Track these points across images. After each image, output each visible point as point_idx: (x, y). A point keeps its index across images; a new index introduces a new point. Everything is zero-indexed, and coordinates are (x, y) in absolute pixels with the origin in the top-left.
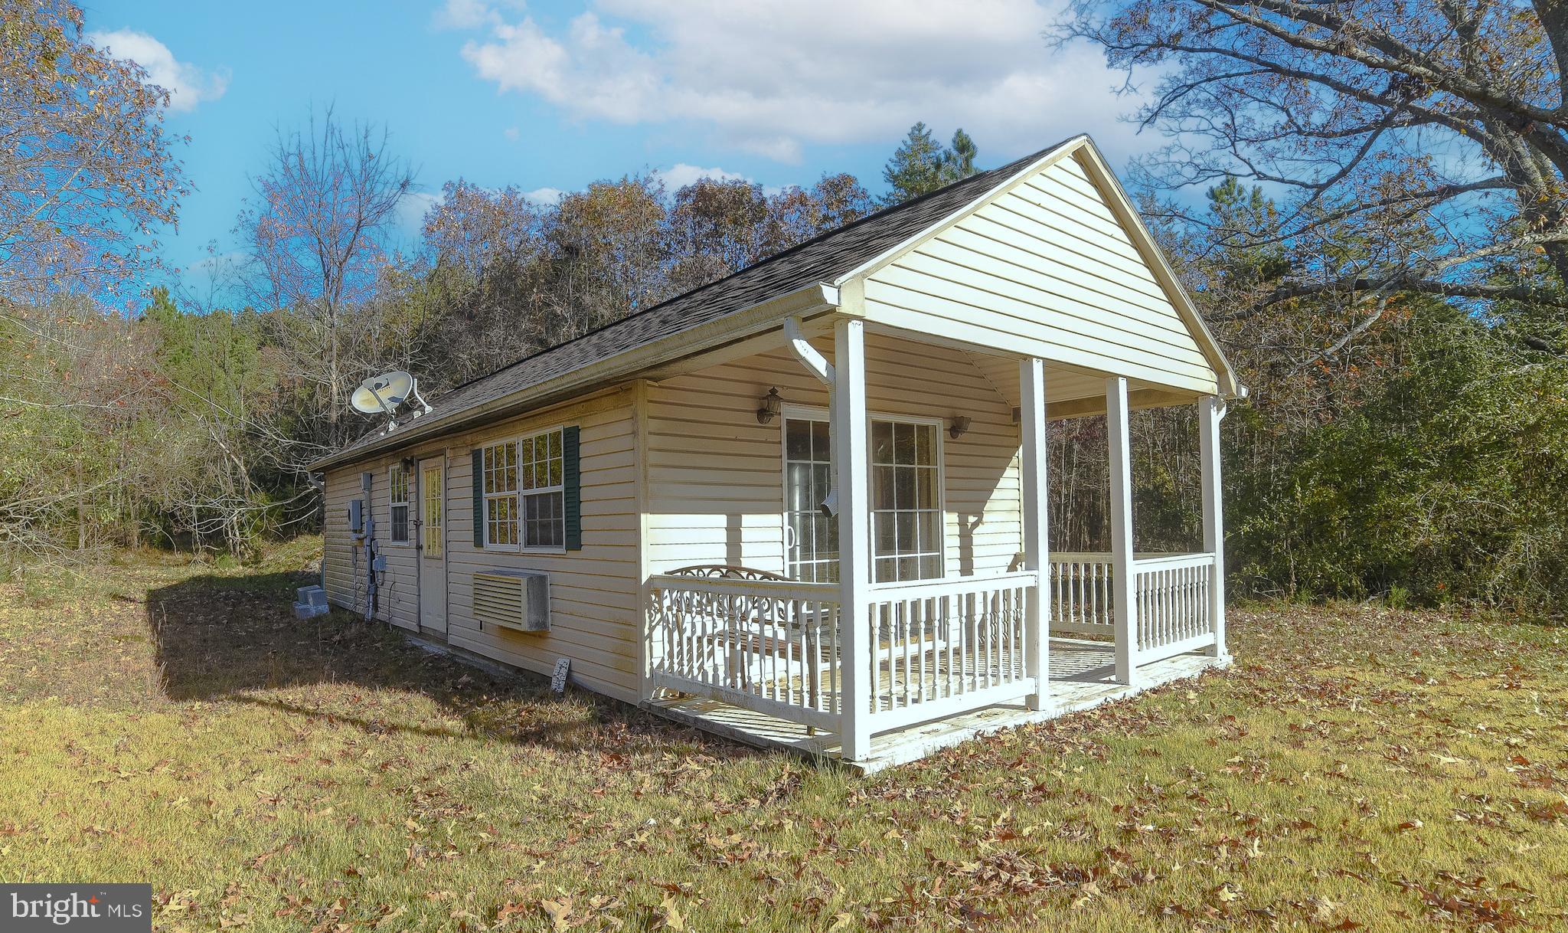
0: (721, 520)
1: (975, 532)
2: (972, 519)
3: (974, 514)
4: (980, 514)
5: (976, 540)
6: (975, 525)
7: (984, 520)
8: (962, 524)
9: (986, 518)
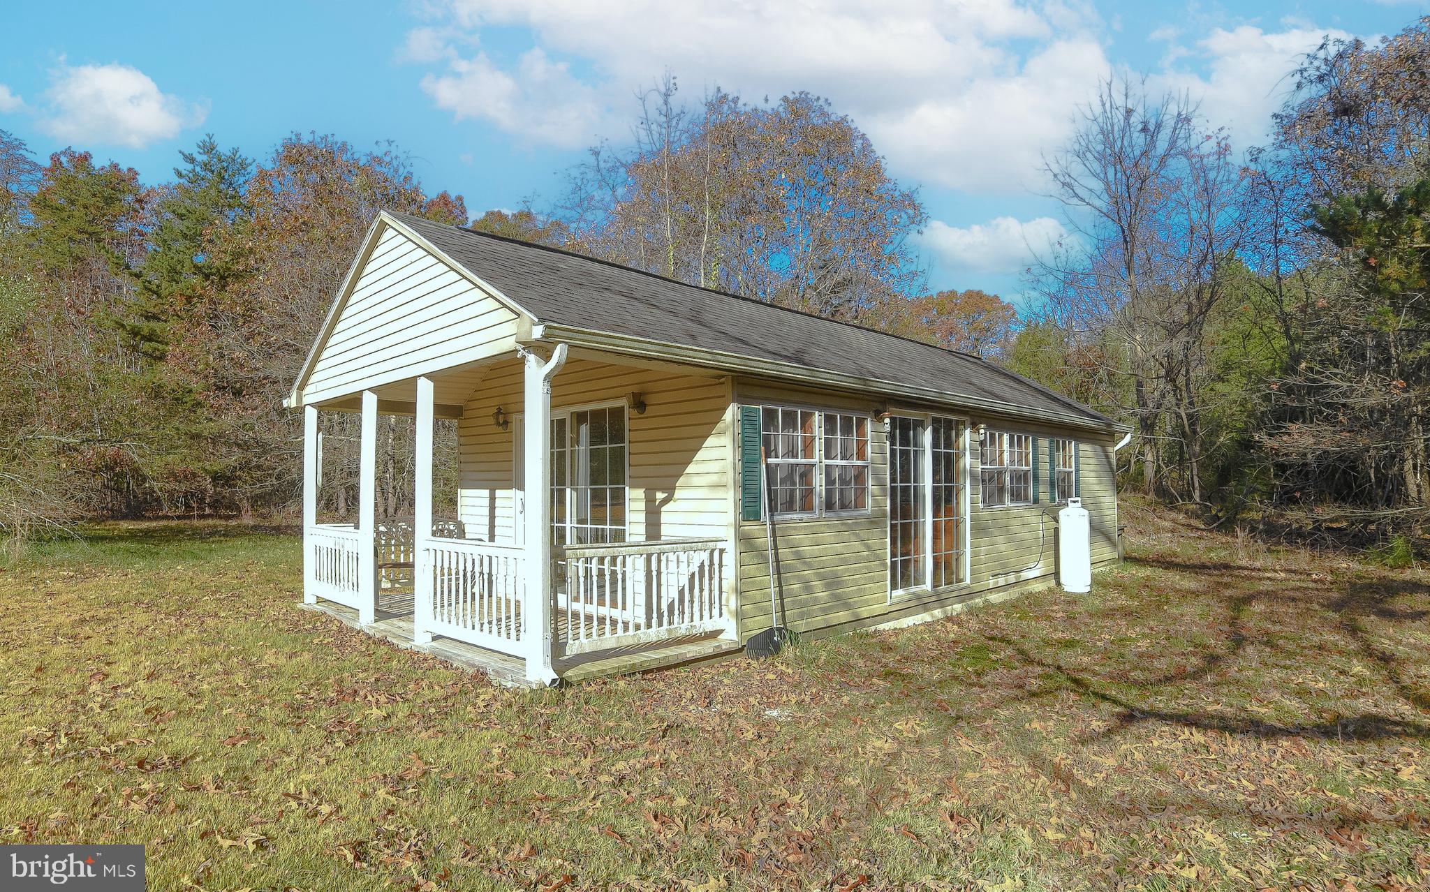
0: (486, 493)
1: (663, 509)
2: (660, 496)
3: (663, 490)
4: (671, 490)
5: (664, 518)
6: (665, 501)
7: (676, 496)
8: (650, 500)
9: (678, 493)
